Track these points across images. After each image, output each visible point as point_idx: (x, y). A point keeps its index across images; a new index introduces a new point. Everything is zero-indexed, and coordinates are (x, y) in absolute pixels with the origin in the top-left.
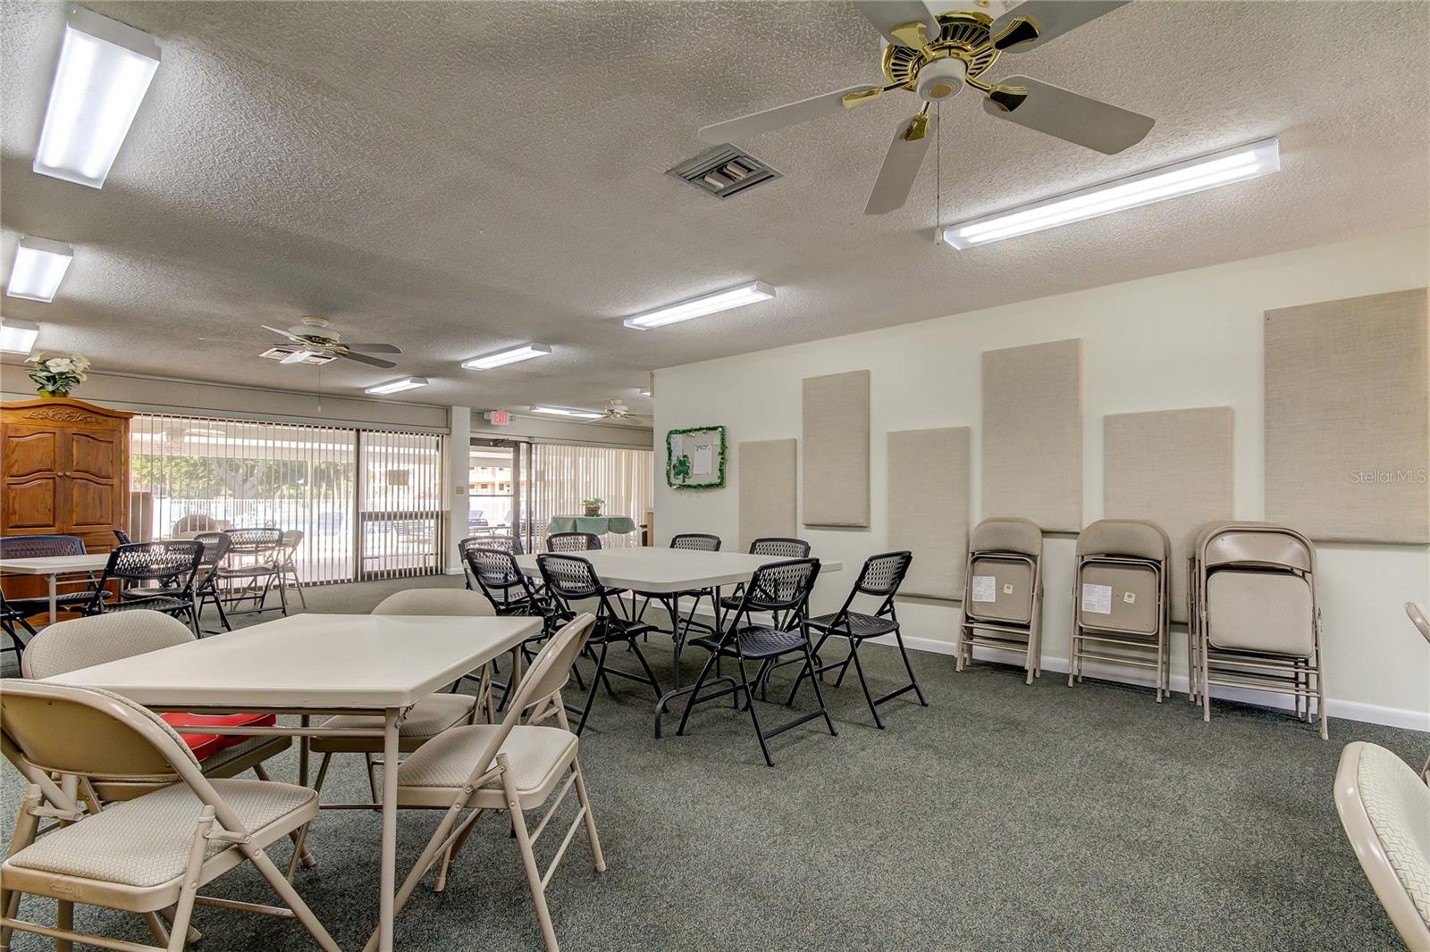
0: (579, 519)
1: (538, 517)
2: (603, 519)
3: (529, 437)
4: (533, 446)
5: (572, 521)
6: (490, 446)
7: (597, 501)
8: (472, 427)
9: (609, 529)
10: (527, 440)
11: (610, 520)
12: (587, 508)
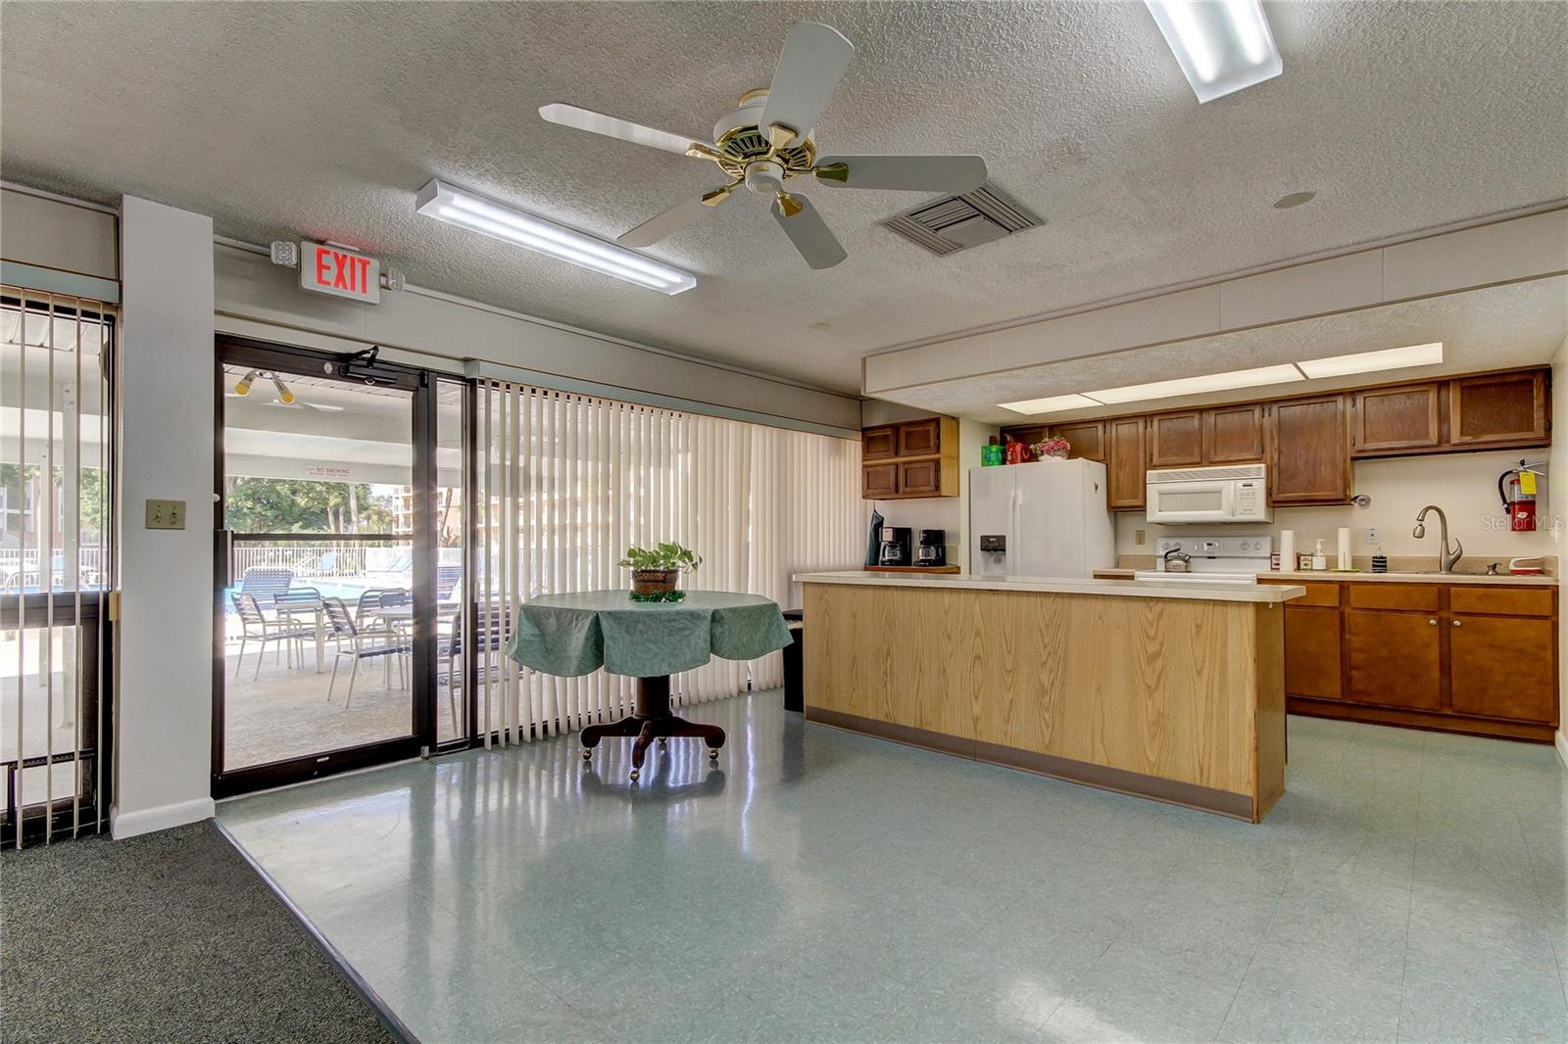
0: (612, 615)
1: (495, 587)
2: (694, 616)
3: (466, 360)
4: (481, 391)
5: (588, 622)
6: (321, 374)
7: (670, 550)
8: (219, 294)
9: (714, 648)
10: (458, 369)
11: (716, 617)
12: (636, 575)
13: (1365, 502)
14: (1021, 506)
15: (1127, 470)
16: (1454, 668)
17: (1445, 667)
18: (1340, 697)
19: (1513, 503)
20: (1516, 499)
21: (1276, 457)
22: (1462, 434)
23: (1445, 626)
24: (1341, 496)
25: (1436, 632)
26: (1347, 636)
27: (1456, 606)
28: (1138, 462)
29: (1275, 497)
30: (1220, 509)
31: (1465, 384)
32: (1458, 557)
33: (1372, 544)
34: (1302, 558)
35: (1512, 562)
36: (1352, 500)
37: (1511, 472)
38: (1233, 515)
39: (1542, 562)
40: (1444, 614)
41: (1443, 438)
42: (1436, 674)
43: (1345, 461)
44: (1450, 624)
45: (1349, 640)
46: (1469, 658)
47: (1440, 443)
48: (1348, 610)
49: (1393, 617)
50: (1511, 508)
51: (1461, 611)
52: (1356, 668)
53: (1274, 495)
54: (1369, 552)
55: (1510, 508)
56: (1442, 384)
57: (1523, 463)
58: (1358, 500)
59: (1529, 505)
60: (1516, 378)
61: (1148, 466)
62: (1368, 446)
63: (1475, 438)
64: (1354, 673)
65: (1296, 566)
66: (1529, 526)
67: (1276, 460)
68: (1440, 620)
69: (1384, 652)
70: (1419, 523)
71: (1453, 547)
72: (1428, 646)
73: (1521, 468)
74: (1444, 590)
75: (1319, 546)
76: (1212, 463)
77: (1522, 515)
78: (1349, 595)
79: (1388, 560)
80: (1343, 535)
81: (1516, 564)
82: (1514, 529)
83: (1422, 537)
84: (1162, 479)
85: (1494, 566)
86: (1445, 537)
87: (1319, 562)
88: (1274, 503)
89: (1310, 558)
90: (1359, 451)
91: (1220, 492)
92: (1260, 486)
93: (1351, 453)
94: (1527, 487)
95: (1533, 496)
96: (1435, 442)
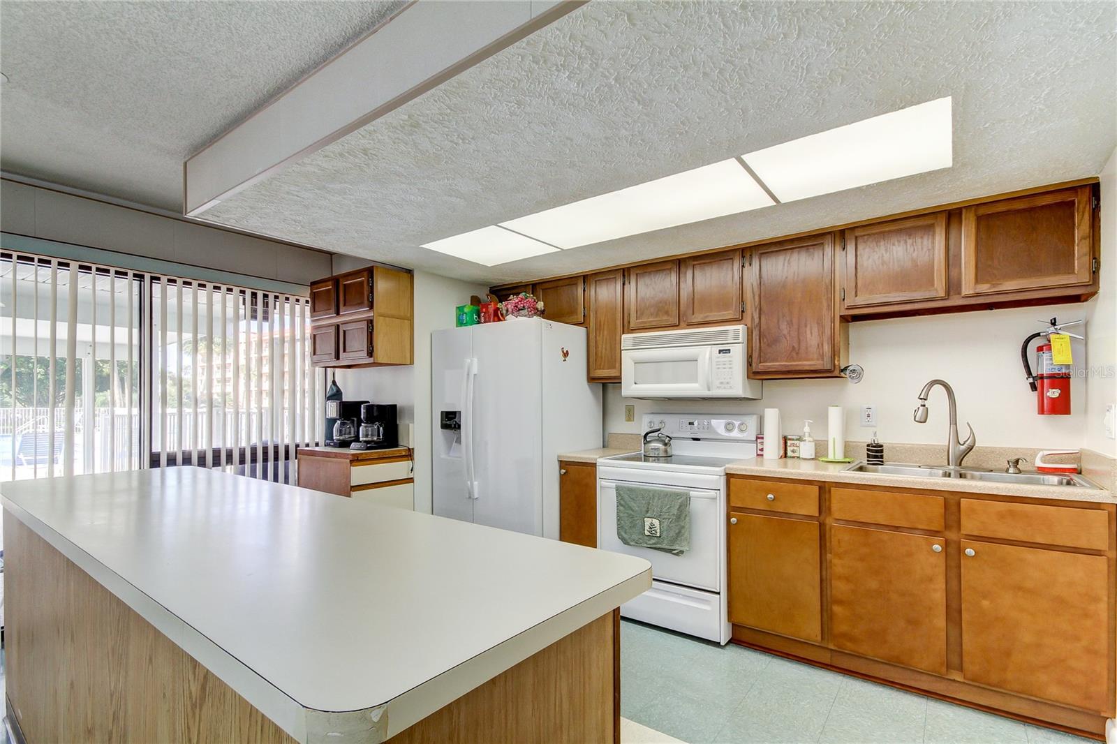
13: (857, 374)
14: (475, 375)
15: (606, 332)
16: (965, 616)
17: (954, 614)
18: (819, 638)
19: (1042, 377)
20: (1045, 370)
21: (756, 316)
22: (977, 281)
23: (953, 554)
24: (828, 367)
25: (941, 562)
26: (829, 556)
27: (969, 526)
28: (615, 325)
29: (754, 368)
30: (696, 381)
31: (982, 211)
32: (970, 448)
33: (868, 426)
34: (789, 443)
35: (1041, 454)
36: (842, 371)
37: (1038, 335)
38: (709, 390)
39: (1077, 457)
40: (952, 535)
41: (953, 286)
42: (940, 622)
43: (833, 321)
44: (960, 551)
45: (831, 562)
46: (985, 603)
47: (948, 293)
48: (829, 521)
49: (885, 535)
50: (1038, 384)
51: (975, 533)
52: (840, 602)
53: (754, 365)
54: (865, 437)
55: (1036, 383)
56: (951, 215)
57: (1054, 323)
58: (848, 372)
59: (1062, 380)
60: (1049, 200)
61: (626, 328)
62: (861, 300)
63: (994, 285)
64: (837, 609)
65: (782, 452)
66: (1061, 407)
67: (757, 321)
68: (947, 544)
69: (873, 584)
70: (921, 402)
71: (964, 435)
72: (931, 580)
73: (1052, 329)
74: (952, 503)
75: (807, 429)
76: (691, 325)
77: (1054, 393)
78: (830, 501)
79: (884, 448)
80: (834, 415)
81: (1044, 459)
82: (1042, 411)
83: (925, 422)
84: (638, 345)
85: (1017, 461)
86: (954, 421)
87: (806, 449)
88: (755, 373)
89: (797, 442)
90: (849, 308)
91: (697, 360)
92: (738, 353)
93: (840, 311)
94: (1060, 356)
95: (1068, 366)
96: (942, 294)
